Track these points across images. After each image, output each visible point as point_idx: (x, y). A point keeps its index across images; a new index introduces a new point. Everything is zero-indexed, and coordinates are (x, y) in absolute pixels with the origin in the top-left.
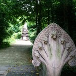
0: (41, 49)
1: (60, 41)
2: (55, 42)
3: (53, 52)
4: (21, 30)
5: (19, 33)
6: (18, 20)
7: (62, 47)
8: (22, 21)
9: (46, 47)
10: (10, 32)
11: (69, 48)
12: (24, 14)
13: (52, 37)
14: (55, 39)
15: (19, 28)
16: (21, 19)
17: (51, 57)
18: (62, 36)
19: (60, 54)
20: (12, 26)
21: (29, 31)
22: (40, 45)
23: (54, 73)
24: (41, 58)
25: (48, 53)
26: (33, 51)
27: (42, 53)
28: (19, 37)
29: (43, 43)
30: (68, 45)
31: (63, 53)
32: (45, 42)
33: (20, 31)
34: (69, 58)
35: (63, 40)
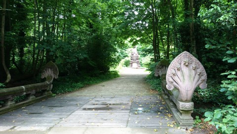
0: (174, 75)
1: (191, 67)
2: (187, 68)
3: (186, 77)
4: (130, 55)
5: (127, 59)
6: (126, 42)
7: (193, 72)
8: (132, 43)
9: (179, 73)
10: (118, 58)
11: (200, 73)
12: (135, 33)
13: (184, 64)
14: (187, 66)
15: (127, 52)
16: (131, 41)
17: (184, 81)
18: (194, 63)
19: (192, 79)
20: (119, 50)
21: (139, 56)
22: (174, 72)
23: (187, 95)
24: (175, 83)
25: (181, 78)
26: (167, 77)
27: (176, 78)
28: (127, 64)
29: (176, 70)
30: (199, 71)
31: (194, 78)
32: (178, 69)
33: (127, 56)
34: (200, 82)
35: (194, 66)
